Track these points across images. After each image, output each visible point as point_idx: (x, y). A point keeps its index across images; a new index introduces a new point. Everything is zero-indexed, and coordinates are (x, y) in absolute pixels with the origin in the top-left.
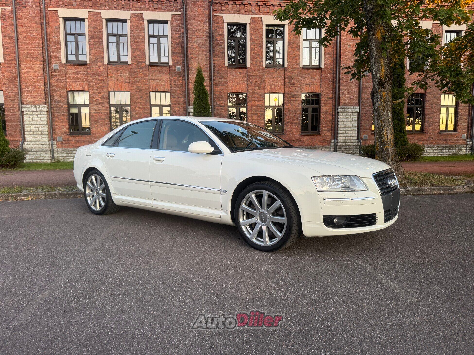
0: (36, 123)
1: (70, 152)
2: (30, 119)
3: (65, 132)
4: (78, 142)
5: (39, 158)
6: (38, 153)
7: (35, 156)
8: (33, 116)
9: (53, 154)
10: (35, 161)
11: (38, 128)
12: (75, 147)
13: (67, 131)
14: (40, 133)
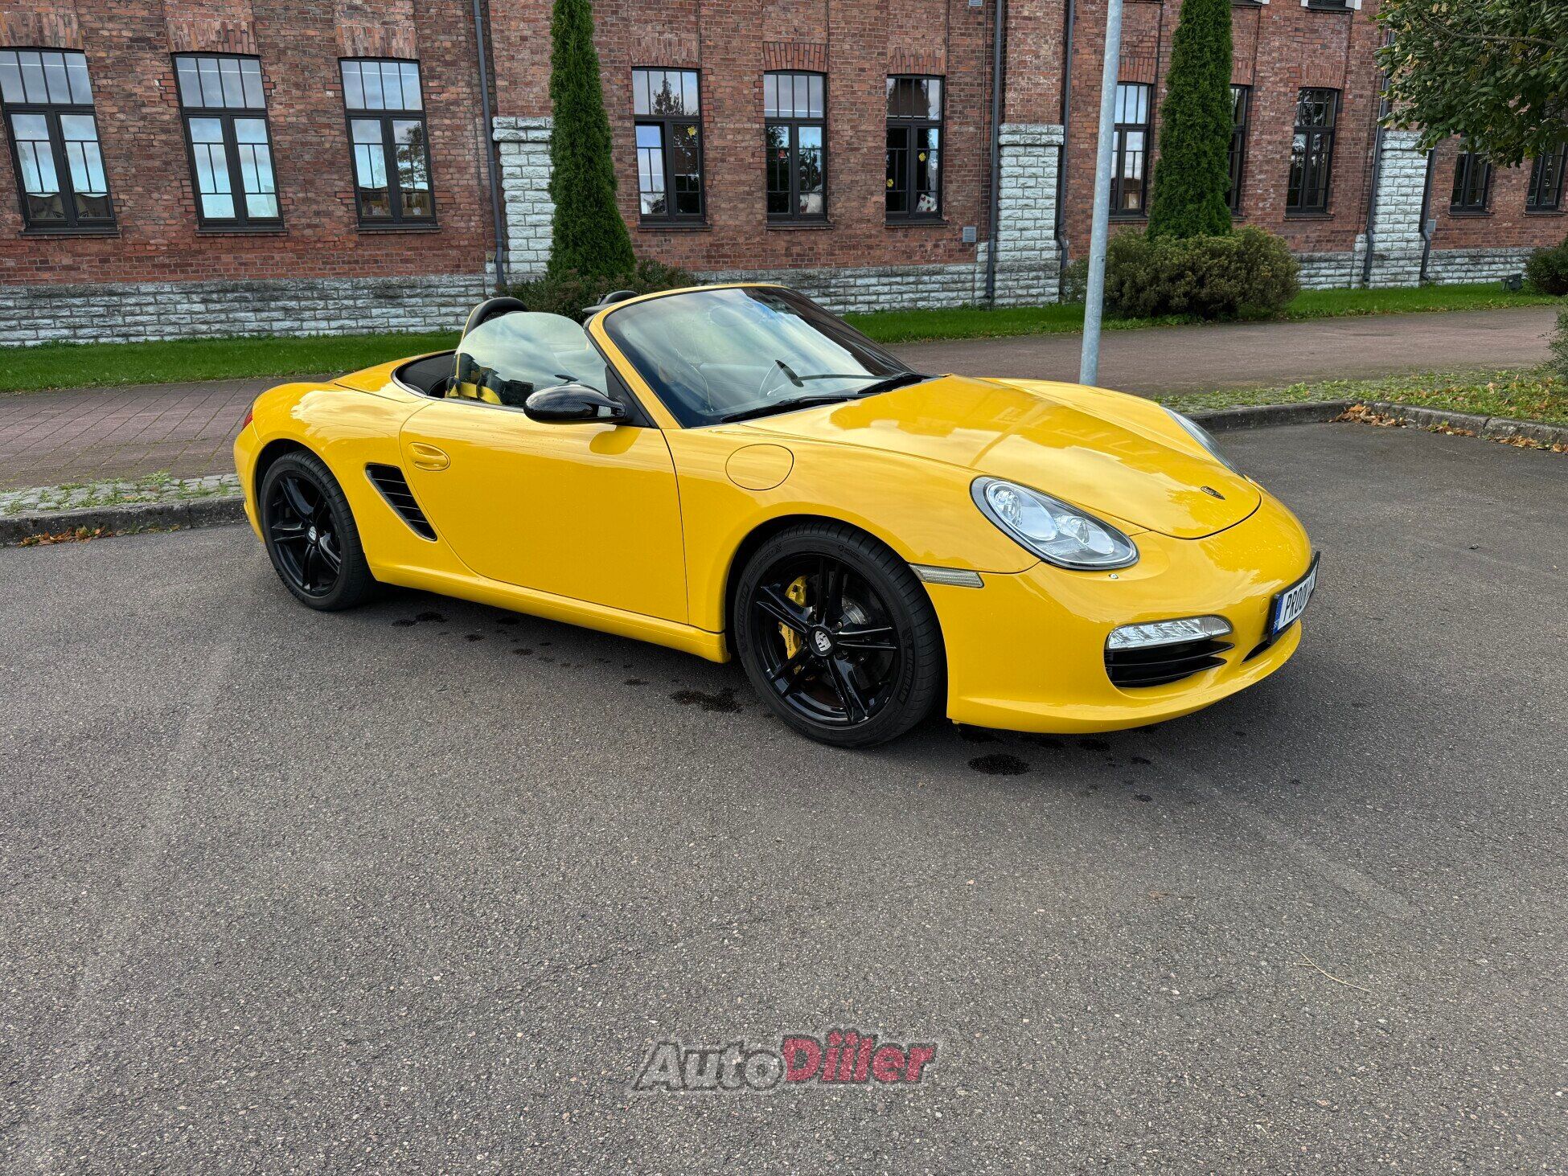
0: (1406, 181)
1: (1452, 260)
2: (1396, 171)
3: (1444, 207)
4: (1465, 234)
5: (1399, 277)
6: (1401, 263)
7: (1394, 270)
8: (1405, 162)
9: (1424, 266)
10: (1391, 284)
11: (1407, 195)
12: (1456, 247)
13: (1449, 203)
14: (1408, 208)
